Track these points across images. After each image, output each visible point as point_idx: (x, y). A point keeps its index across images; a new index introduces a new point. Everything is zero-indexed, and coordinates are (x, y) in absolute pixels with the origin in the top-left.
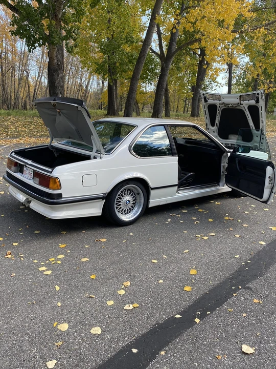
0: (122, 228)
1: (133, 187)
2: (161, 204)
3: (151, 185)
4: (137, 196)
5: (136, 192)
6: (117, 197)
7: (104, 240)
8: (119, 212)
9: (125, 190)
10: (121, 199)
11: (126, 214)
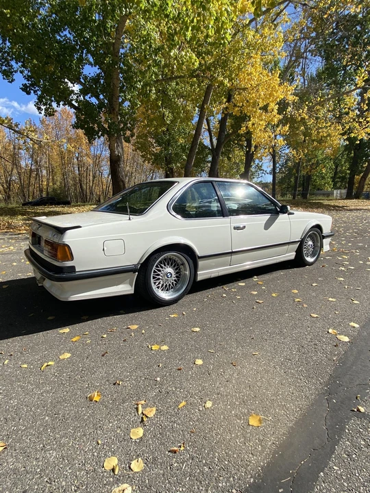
0: (162, 308)
1: (175, 256)
2: (213, 276)
3: (199, 253)
4: (182, 267)
5: (179, 262)
6: (154, 269)
7: (135, 327)
8: (158, 288)
9: (165, 259)
10: (159, 271)
11: (167, 290)
